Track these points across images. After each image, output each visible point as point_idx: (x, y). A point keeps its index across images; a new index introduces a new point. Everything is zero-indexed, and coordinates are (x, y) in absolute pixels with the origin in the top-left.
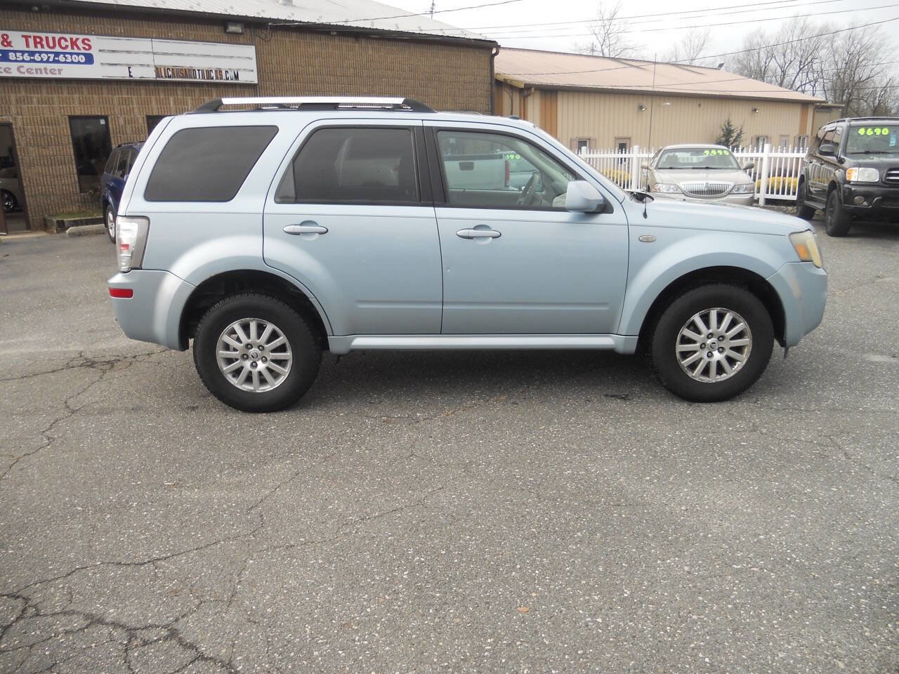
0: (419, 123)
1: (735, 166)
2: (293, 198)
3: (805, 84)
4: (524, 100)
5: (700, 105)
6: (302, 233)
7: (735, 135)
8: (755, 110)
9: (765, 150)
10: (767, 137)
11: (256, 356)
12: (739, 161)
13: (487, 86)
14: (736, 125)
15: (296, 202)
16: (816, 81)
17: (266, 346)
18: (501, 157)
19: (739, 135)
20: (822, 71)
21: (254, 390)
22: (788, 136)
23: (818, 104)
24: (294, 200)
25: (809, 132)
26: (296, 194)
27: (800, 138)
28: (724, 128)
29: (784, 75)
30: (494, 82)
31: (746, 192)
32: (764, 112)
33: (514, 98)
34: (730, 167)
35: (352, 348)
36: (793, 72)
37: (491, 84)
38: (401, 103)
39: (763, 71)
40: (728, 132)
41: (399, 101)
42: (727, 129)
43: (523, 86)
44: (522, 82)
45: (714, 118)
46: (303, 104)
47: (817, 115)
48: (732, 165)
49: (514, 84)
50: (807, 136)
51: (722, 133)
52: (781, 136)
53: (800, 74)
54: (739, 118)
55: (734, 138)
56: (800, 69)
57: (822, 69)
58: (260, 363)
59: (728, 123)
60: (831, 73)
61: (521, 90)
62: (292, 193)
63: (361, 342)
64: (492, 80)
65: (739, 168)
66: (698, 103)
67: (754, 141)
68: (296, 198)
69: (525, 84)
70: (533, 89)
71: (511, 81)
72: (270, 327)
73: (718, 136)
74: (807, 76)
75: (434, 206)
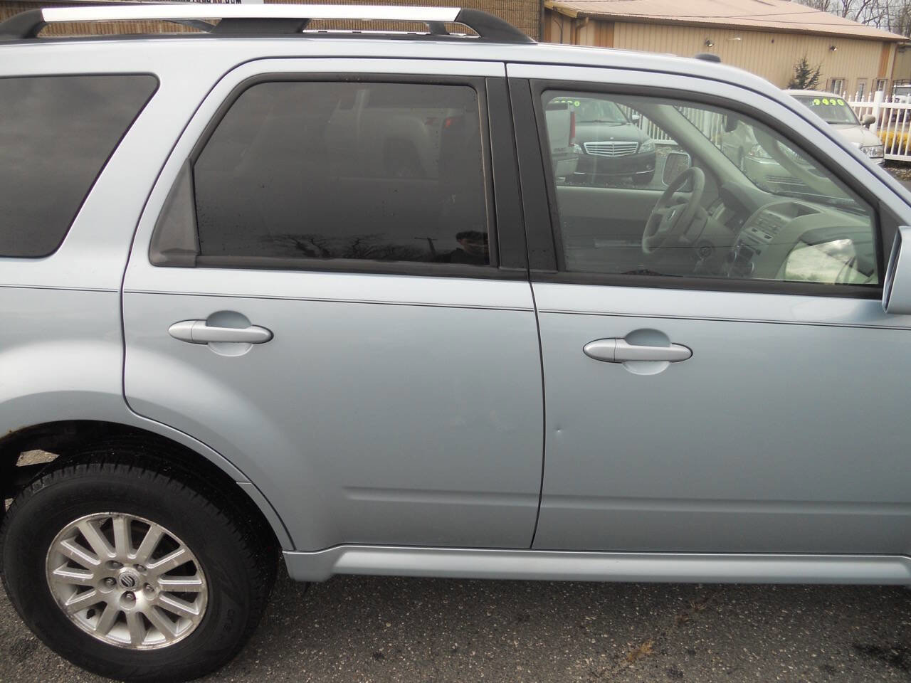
0: (497, 70)
1: (853, 120)
2: (189, 252)
3: (869, 20)
4: (576, 34)
5: (773, 41)
6: (213, 342)
7: (810, 76)
8: (833, 48)
9: (875, 98)
10: (843, 80)
11: (131, 583)
12: (854, 110)
13: (534, 15)
14: (812, 64)
15: (197, 265)
16: (881, 17)
17: (150, 566)
18: (564, 107)
19: (815, 77)
20: (887, 7)
21: (133, 644)
22: (866, 79)
23: (902, 43)
24: (192, 258)
25: (888, 75)
26: (200, 242)
27: (878, 81)
28: (799, 68)
29: (847, 10)
30: (543, 10)
31: (876, 156)
32: (842, 50)
33: (564, 28)
34: (847, 121)
35: (335, 571)
36: (857, 7)
37: (540, 12)
38: (453, 19)
39: (824, 4)
40: (803, 73)
41: (448, 14)
42: (802, 70)
43: (575, 16)
44: (575, 10)
45: (787, 56)
46: (225, 20)
47: (900, 56)
48: (847, 118)
49: (567, 13)
50: (887, 80)
51: (796, 74)
52: (858, 79)
53: (864, 10)
54: (816, 56)
55: (809, 80)
56: (865, 4)
57: (887, 5)
58: (139, 595)
59: (804, 63)
60: (897, 8)
61: (573, 20)
62: (190, 242)
63: (356, 559)
64: (541, 7)
65: (858, 123)
66: (771, 39)
67: (830, 83)
68: (200, 254)
69: (578, 13)
70: (587, 19)
71: (562, 9)
72: (155, 532)
73: (791, 77)
74: (871, 12)
75: (529, 278)
